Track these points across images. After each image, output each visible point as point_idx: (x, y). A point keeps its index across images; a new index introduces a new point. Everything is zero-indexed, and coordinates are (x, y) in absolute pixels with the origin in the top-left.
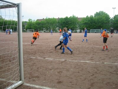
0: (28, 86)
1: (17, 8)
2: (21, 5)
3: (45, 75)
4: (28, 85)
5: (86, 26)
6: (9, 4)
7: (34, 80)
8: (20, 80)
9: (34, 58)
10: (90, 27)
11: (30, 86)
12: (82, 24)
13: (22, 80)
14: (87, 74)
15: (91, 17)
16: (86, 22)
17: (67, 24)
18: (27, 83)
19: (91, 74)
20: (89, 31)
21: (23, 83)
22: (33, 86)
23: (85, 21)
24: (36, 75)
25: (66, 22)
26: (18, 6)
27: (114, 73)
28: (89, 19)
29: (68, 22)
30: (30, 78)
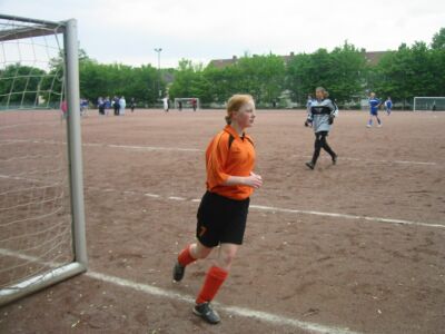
0: (96, 280)
2: (75, 26)
3: (164, 252)
4: (97, 276)
5: (395, 85)
7: (122, 265)
8: (75, 261)
10: (411, 90)
11: (102, 281)
12: (382, 77)
13: (79, 261)
14: (307, 255)
15: (419, 49)
16: (398, 67)
17: (321, 78)
18: (98, 271)
19: (322, 256)
20: (407, 104)
21: (85, 271)
22: (113, 279)
23: (393, 65)
24: (135, 250)
25: (320, 68)
27: (406, 254)
28: (410, 58)
29: (326, 69)
30: (112, 259)
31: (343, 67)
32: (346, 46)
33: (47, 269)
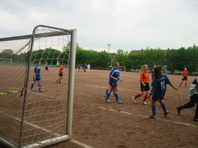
0: (75, 144)
1: (70, 36)
2: (76, 32)
3: (107, 134)
4: (76, 142)
6: (58, 30)
7: (87, 138)
8: (66, 134)
9: (104, 108)
11: (77, 144)
13: (68, 134)
14: (173, 143)
17: (182, 61)
18: (76, 140)
19: (181, 144)
21: (71, 139)
22: (82, 144)
24: (94, 132)
25: (181, 56)
26: (71, 33)
30: (82, 135)
31: (192, 56)
32: (194, 46)
33: (54, 136)
